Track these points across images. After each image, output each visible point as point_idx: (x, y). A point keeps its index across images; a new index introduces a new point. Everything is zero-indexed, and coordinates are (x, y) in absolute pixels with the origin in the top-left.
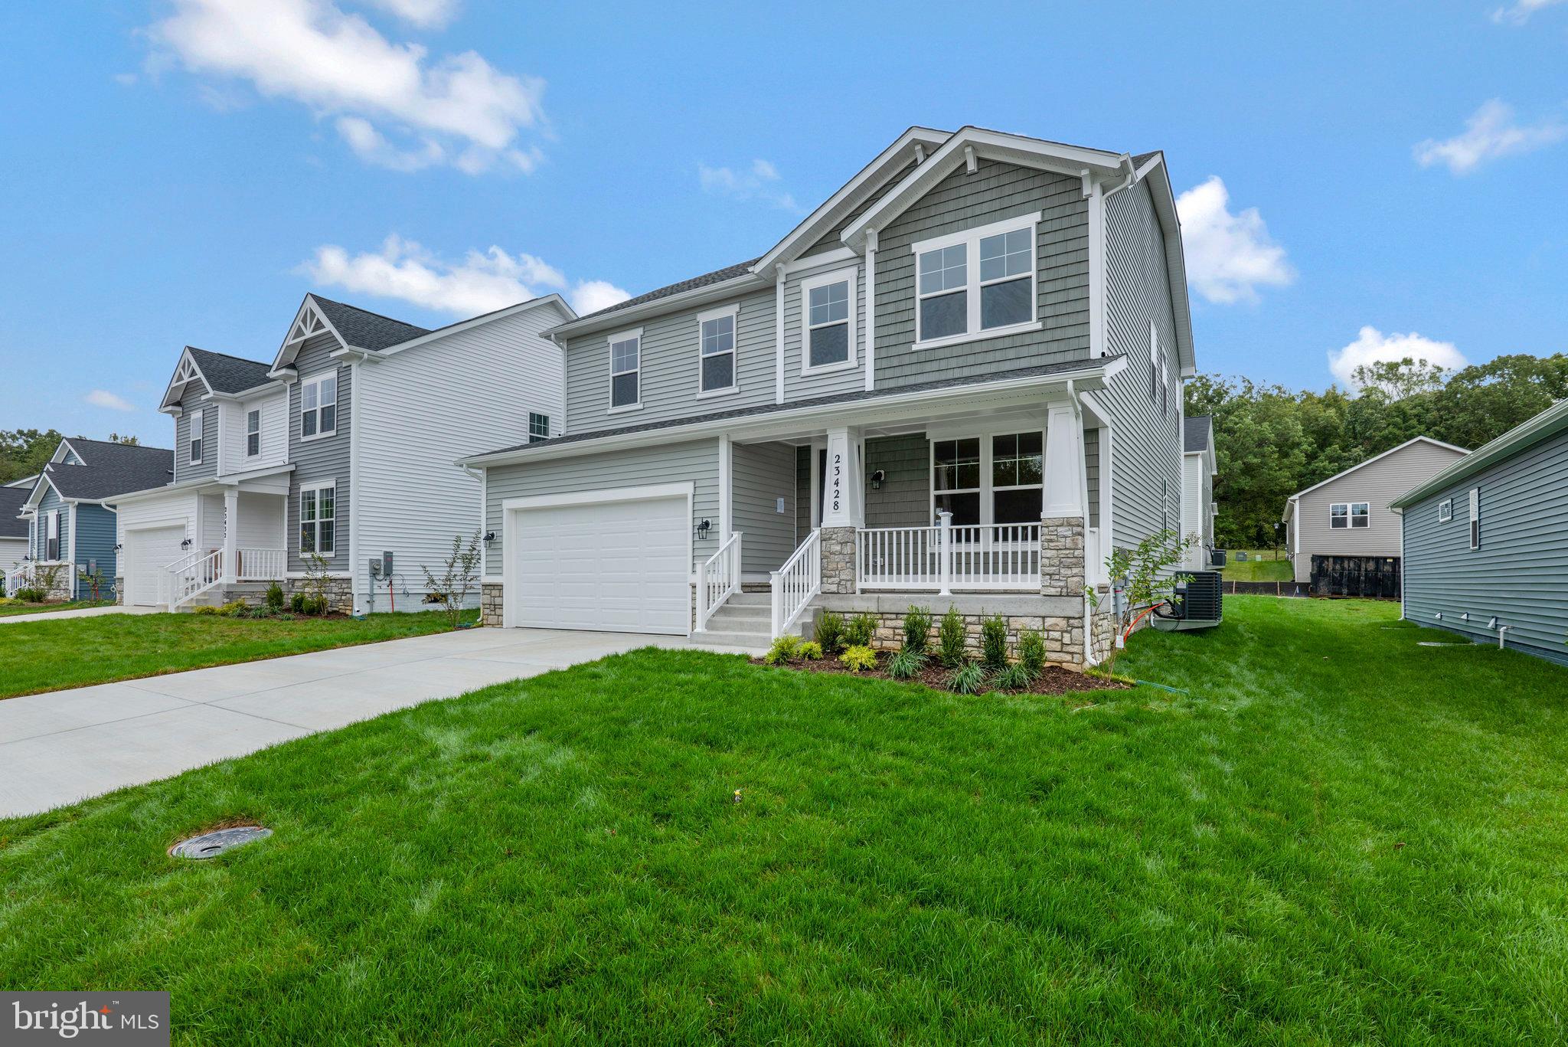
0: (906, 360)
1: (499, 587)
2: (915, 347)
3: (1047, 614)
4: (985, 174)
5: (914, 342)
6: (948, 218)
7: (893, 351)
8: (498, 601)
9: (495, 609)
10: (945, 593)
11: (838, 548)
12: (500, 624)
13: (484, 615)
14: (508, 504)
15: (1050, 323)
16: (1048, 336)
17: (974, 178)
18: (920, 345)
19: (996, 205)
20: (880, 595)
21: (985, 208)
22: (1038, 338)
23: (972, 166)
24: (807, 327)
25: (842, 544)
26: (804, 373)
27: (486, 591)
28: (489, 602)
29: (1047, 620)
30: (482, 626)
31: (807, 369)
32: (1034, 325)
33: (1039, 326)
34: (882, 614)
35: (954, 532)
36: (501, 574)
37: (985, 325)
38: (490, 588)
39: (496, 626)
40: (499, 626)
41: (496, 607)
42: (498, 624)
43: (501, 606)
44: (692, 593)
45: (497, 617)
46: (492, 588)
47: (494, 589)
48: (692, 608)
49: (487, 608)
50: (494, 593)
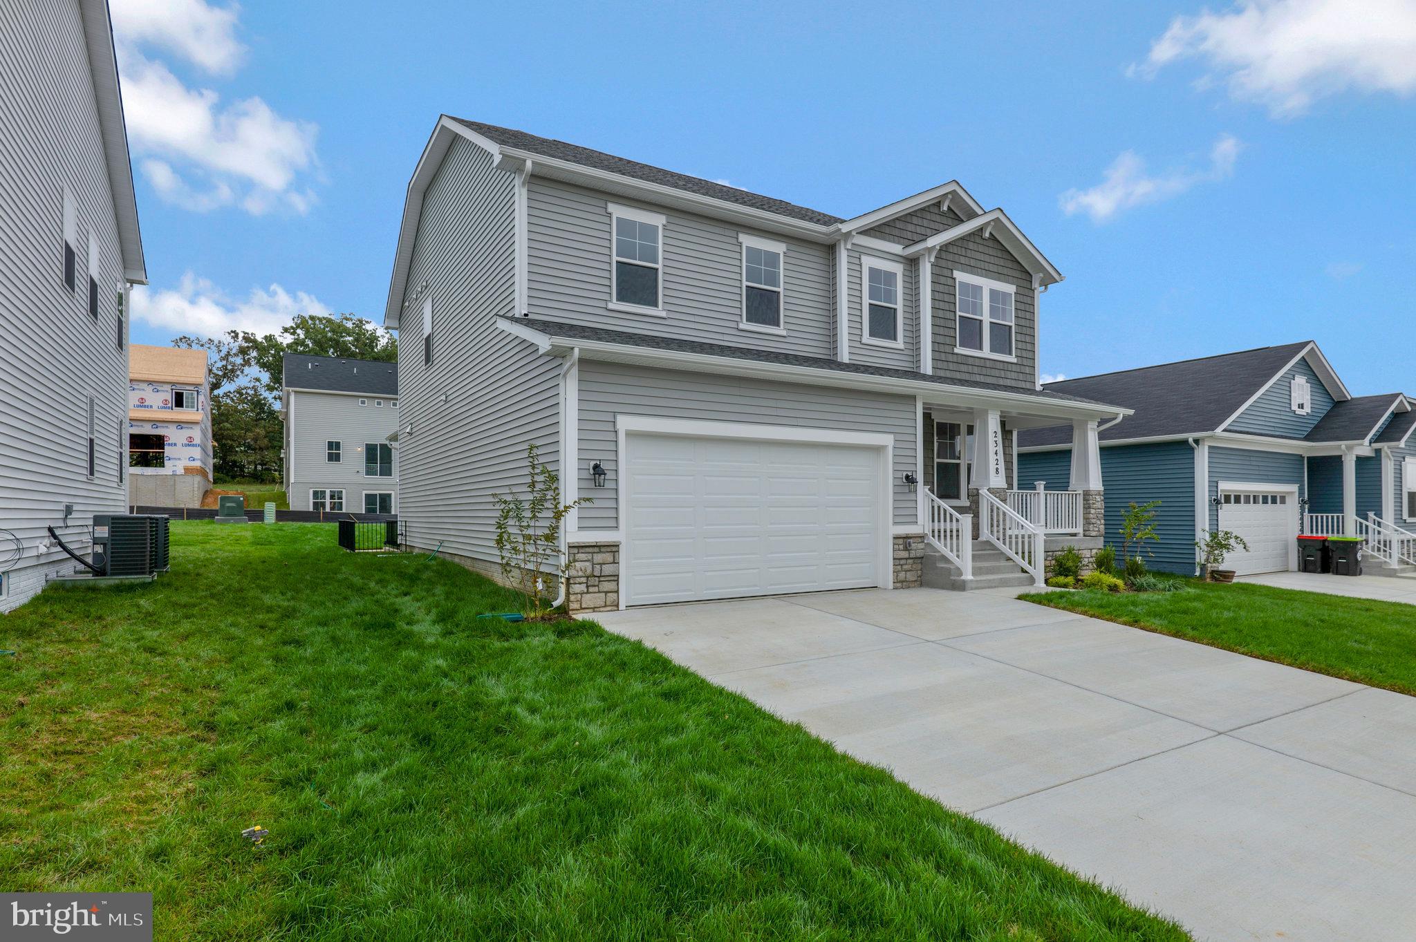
1: (613, 548)
2: (955, 350)
4: (990, 243)
5: (955, 346)
6: (973, 263)
7: (942, 348)
8: (608, 569)
9: (600, 582)
12: (612, 605)
13: (568, 594)
14: (625, 423)
16: (1019, 368)
17: (985, 243)
18: (959, 350)
19: (994, 268)
21: (992, 268)
22: (1014, 368)
23: (987, 235)
24: (866, 300)
26: (864, 340)
27: (581, 556)
28: (587, 573)
30: (565, 612)
31: (866, 338)
33: (1015, 360)
37: (991, 349)
38: (591, 550)
39: (601, 609)
40: (609, 608)
41: (602, 579)
42: (606, 606)
43: (615, 578)
44: (894, 544)
45: (604, 594)
46: (596, 550)
47: (600, 552)
48: (894, 559)
49: (580, 583)
50: (598, 558)
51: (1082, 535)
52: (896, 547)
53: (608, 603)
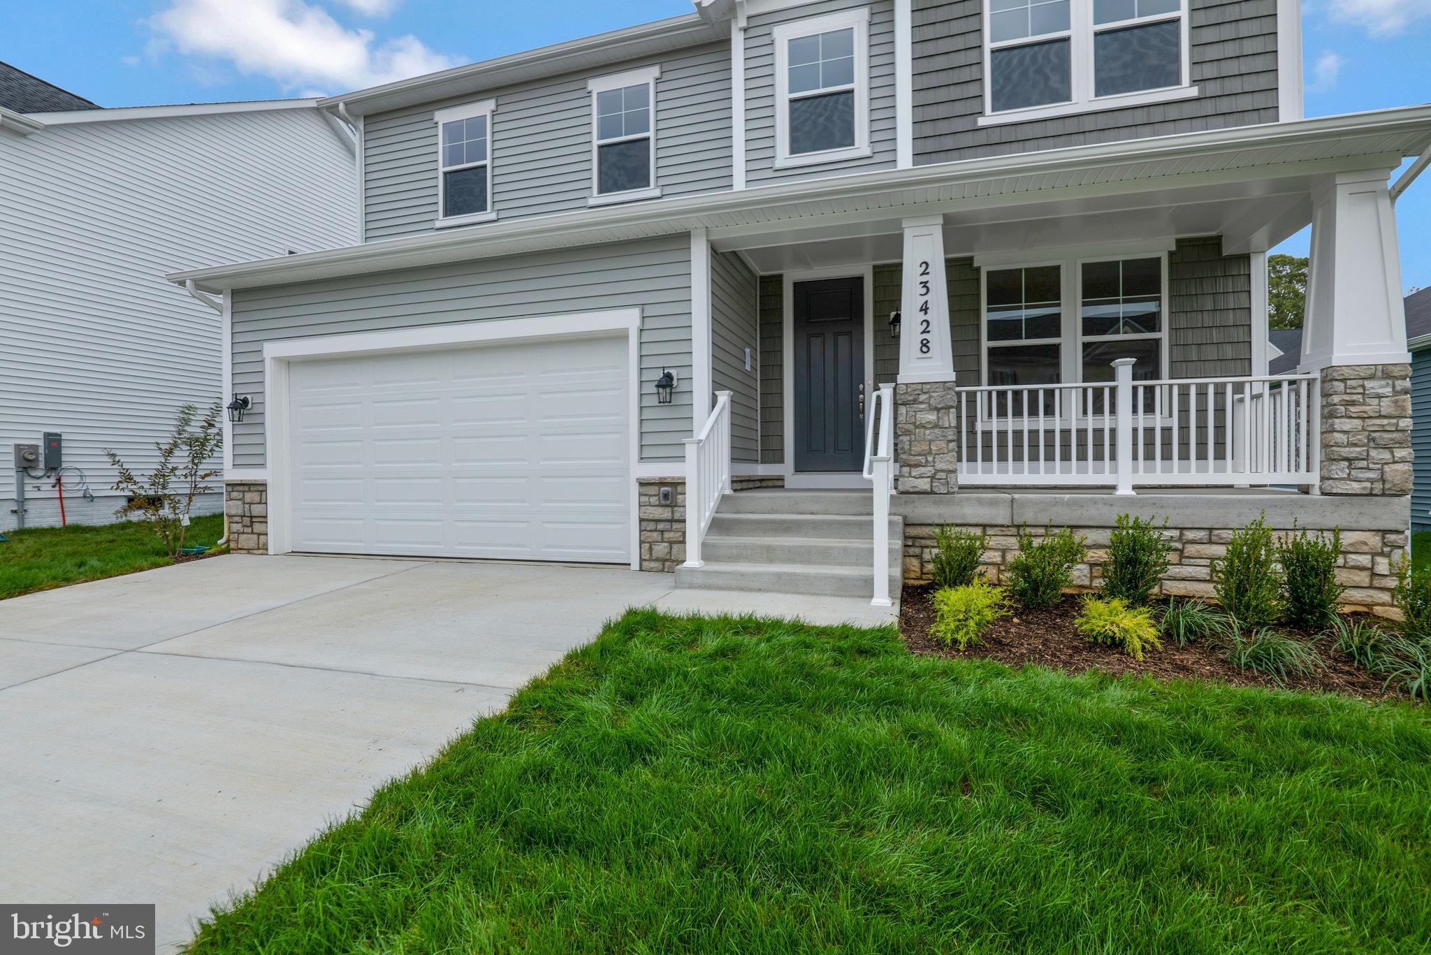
0: (967, 140)
1: (260, 487)
2: (982, 122)
3: (1344, 524)
5: (981, 113)
7: (943, 127)
8: (257, 509)
9: (252, 523)
10: (1125, 491)
11: (932, 417)
12: (262, 549)
13: (230, 532)
14: (272, 350)
15: (1212, 89)
16: (1208, 107)
18: (990, 118)
20: (1016, 496)
24: (783, 96)
25: (938, 410)
26: (779, 163)
27: (234, 495)
28: (240, 512)
29: (1343, 535)
30: (227, 551)
31: (783, 156)
32: (1186, 90)
33: (1194, 92)
34: (1018, 527)
35: (1141, 392)
36: (263, 465)
37: (1103, 87)
38: (241, 488)
39: (255, 552)
40: (260, 552)
41: (254, 520)
42: (259, 549)
43: (264, 519)
44: (641, 495)
45: (255, 536)
46: (246, 488)
47: (249, 491)
48: (641, 520)
49: (238, 523)
50: (249, 497)
51: (1316, 491)
52: (645, 499)
53: (260, 546)
